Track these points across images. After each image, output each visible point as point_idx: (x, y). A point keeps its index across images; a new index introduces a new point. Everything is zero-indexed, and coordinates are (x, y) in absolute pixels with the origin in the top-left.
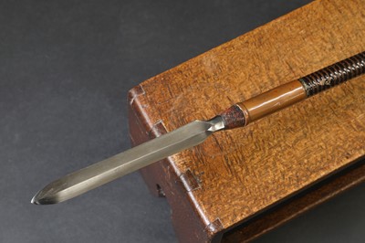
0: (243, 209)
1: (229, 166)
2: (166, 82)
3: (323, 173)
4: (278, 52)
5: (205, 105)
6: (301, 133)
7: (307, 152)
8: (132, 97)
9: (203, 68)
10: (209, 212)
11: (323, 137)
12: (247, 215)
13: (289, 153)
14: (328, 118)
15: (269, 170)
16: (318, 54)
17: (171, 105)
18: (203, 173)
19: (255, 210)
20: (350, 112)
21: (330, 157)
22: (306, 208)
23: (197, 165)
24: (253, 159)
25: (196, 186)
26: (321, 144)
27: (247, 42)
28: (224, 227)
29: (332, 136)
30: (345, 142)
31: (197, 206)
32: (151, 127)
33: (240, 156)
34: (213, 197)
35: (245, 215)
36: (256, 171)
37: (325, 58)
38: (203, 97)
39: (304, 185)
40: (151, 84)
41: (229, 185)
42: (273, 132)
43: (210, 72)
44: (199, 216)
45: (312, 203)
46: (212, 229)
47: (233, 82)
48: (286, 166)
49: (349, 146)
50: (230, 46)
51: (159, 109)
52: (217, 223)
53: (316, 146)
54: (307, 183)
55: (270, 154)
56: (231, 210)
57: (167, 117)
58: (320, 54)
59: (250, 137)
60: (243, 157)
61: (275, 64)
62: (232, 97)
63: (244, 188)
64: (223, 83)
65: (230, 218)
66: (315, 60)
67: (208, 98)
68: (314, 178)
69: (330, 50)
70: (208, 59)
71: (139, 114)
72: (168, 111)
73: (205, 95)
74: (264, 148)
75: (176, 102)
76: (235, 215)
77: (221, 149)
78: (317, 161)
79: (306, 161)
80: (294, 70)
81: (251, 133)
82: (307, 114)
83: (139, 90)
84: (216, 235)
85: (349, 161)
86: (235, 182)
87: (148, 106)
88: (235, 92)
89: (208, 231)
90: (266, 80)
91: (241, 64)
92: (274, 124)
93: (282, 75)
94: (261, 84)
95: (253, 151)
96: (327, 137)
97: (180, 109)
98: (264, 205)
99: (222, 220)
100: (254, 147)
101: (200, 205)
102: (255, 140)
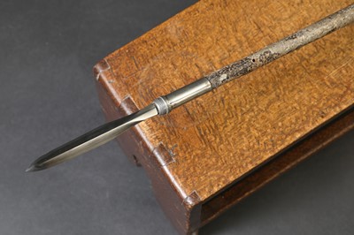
0: (219, 180)
1: (202, 136)
2: (131, 54)
3: (298, 136)
4: (245, 11)
5: (173, 75)
6: (273, 95)
7: (281, 115)
8: (97, 73)
9: (168, 36)
10: (185, 185)
11: (297, 98)
12: (224, 185)
13: (263, 117)
14: (301, 77)
15: (243, 136)
16: (286, 11)
17: (138, 78)
18: (176, 146)
19: (232, 179)
20: (323, 69)
21: (304, 118)
22: (288, 167)
23: (169, 138)
24: (226, 126)
25: (170, 159)
26: (295, 105)
27: (212, 4)
28: (202, 199)
29: (305, 96)
30: (319, 101)
31: (173, 179)
32: (120, 102)
33: (213, 125)
34: (188, 169)
35: (222, 185)
36: (230, 139)
37: (294, 13)
38: (170, 66)
39: (279, 149)
40: (116, 57)
41: (203, 156)
42: (244, 97)
43: (175, 39)
44: (175, 190)
45: (294, 160)
46: (190, 202)
47: (200, 48)
48: (260, 131)
49: (324, 104)
50: (194, 10)
51: (126, 84)
52: (194, 196)
53: (290, 107)
54: (283, 147)
55: (243, 120)
56: (208, 181)
57: (135, 90)
58: (289, 9)
59: (221, 104)
60: (216, 126)
61: (242, 25)
62: (200, 64)
63: (218, 158)
64: (190, 50)
65: (207, 190)
66: (284, 17)
67: (175, 67)
68: (290, 141)
69: (298, 4)
70: (173, 26)
71: (107, 90)
72: (135, 84)
73: (173, 64)
74: (236, 115)
75: (143, 74)
76: (212, 186)
77: (193, 119)
78: (292, 123)
79: (280, 124)
80: (263, 29)
81: (222, 100)
82: (278, 76)
83: (104, 65)
84: (195, 207)
85: (324, 120)
86: (209, 152)
87: (115, 81)
88: (203, 58)
89: (185, 204)
90: (234, 43)
91: (207, 27)
92: (245, 88)
93: (250, 35)
94: (230, 48)
95: (226, 119)
96: (300, 98)
97: (148, 81)
98: (240, 173)
99: (199, 192)
100: (226, 114)
101: (175, 179)
102: (226, 107)
